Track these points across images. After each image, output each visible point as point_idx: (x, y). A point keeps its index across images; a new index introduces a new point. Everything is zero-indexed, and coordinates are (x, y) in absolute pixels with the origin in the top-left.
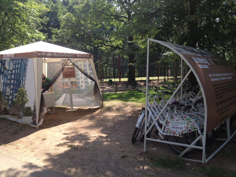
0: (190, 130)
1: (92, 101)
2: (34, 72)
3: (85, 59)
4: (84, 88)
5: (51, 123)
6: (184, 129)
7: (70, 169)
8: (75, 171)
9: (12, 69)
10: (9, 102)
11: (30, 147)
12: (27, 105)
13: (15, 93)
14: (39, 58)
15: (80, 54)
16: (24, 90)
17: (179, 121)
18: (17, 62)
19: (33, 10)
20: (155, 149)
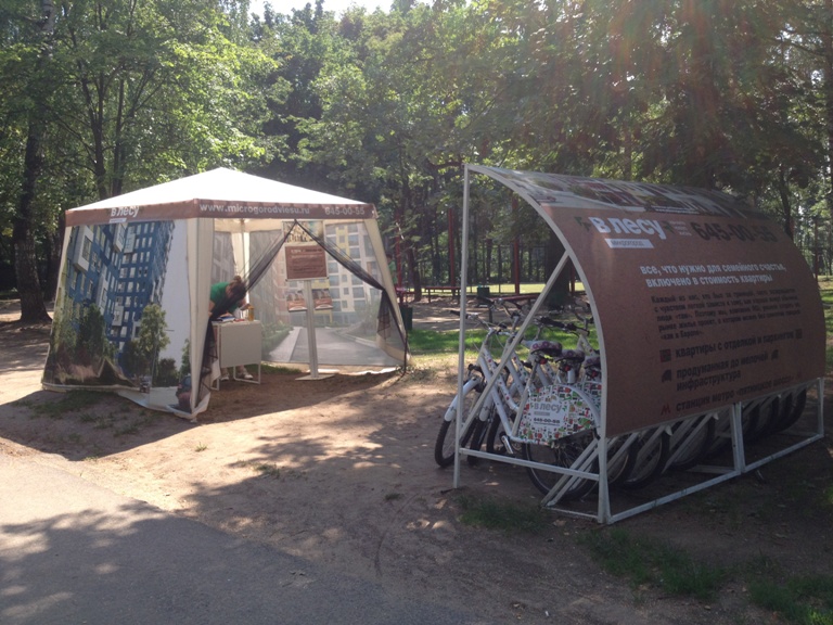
0: (576, 427)
1: (376, 352)
2: (187, 258)
3: (354, 220)
4: (350, 309)
5: (238, 409)
6: (562, 424)
7: (237, 519)
8: (248, 525)
9: (131, 251)
10: (118, 346)
11: (157, 467)
12: (163, 355)
13: (136, 320)
14: (202, 219)
15: (334, 206)
16: (158, 312)
17: (553, 402)
18: (146, 230)
19: (221, 66)
20: (494, 484)
